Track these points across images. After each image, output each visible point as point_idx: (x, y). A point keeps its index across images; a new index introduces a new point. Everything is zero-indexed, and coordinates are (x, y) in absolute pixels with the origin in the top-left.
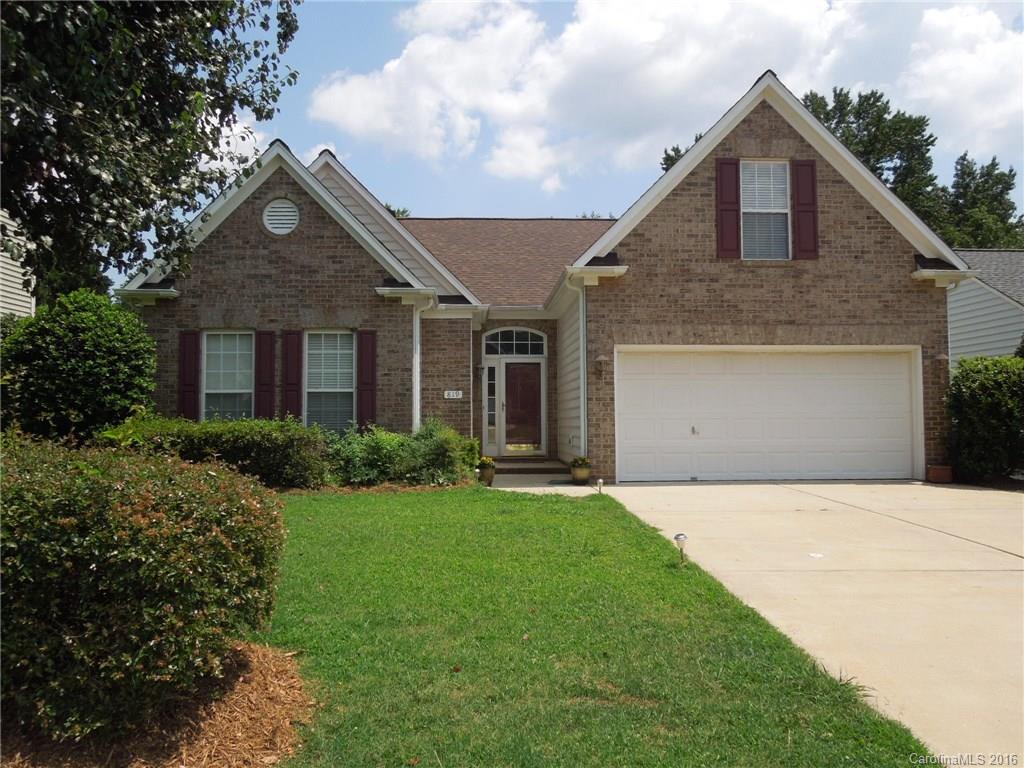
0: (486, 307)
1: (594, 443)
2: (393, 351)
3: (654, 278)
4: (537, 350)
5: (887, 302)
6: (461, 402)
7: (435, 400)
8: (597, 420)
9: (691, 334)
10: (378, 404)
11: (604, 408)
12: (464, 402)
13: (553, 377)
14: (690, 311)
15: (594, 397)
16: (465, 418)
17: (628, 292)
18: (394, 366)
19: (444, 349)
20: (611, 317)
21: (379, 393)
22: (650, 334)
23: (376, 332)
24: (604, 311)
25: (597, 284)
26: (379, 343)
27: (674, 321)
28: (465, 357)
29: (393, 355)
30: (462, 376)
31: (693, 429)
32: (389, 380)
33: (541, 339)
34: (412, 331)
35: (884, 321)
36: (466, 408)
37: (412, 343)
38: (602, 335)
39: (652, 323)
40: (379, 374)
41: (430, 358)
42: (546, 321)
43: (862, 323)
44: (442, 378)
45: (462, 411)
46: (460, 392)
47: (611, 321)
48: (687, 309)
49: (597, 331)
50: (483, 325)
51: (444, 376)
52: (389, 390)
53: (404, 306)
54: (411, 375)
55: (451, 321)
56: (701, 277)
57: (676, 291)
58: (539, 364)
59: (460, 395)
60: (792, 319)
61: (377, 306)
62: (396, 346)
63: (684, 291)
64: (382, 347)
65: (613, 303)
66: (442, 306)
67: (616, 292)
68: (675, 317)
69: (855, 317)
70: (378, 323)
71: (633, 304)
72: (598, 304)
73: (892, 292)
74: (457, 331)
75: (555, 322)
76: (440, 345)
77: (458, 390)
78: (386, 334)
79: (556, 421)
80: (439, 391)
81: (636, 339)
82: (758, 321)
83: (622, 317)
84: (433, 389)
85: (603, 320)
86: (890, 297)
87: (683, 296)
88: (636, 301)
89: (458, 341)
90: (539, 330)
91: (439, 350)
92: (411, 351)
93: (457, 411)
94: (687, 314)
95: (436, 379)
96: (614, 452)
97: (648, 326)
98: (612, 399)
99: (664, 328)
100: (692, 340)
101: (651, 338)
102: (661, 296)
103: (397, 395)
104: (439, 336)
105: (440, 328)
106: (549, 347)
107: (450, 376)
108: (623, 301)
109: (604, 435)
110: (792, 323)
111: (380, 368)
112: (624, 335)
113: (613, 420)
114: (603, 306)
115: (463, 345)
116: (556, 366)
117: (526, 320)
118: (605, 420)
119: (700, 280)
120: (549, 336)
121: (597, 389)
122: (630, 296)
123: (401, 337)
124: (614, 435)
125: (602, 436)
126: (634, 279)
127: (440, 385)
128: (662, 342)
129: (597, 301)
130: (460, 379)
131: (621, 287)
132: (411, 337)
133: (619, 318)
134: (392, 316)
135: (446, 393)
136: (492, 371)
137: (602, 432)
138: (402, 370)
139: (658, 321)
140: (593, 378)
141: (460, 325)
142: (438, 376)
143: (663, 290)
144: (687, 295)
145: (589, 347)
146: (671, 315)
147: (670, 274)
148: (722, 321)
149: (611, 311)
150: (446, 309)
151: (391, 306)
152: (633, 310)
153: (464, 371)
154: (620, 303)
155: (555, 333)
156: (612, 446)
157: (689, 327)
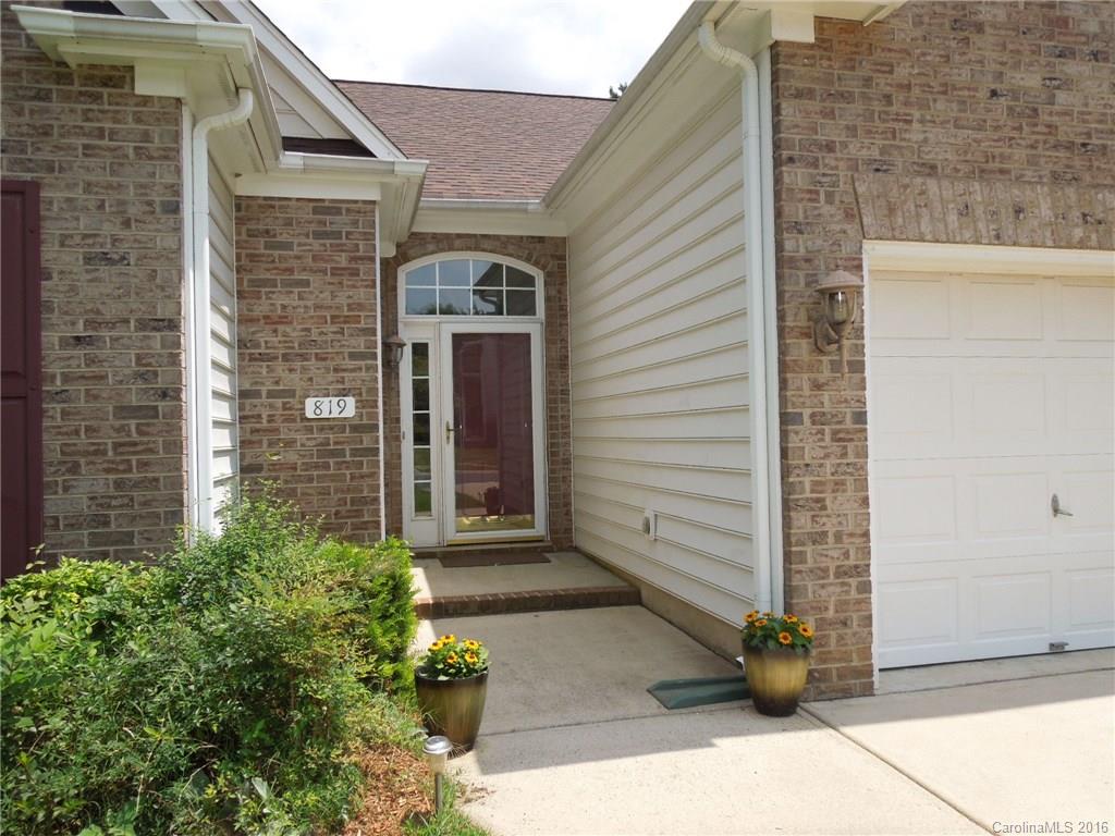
0: (414, 167)
1: (810, 563)
2: (105, 258)
3: (974, 38)
4: (522, 305)
6: (355, 428)
7: (278, 424)
8: (817, 486)
9: (1075, 214)
10: (52, 446)
11: (835, 448)
12: (362, 427)
13: (559, 364)
14: (1070, 146)
15: (807, 412)
16: (365, 470)
17: (903, 72)
18: (111, 311)
19: (307, 283)
20: (853, 149)
21: (53, 409)
22: (965, 211)
23: (36, 186)
24: (831, 132)
25: (809, 37)
26: (51, 230)
27: (1029, 174)
28: (360, 307)
29: (104, 271)
30: (353, 356)
31: (1055, 500)
32: (91, 361)
33: (530, 280)
34: (176, 190)
36: (367, 442)
37: (178, 229)
38: (826, 209)
39: (970, 176)
40: (51, 338)
41: (261, 309)
42: (541, 239)
44: (298, 364)
45: (355, 452)
46: (351, 401)
47: (854, 166)
48: (1062, 138)
49: (813, 195)
50: (398, 246)
51: (304, 357)
52: (92, 396)
53: (146, 100)
54: (178, 345)
55: (321, 208)
56: (1097, 45)
57: (1031, 80)
58: (527, 337)
59: (349, 408)
61: (42, 96)
62: (115, 240)
63: (1054, 83)
64: (64, 241)
65: (858, 107)
66: (294, 158)
67: (865, 69)
68: (1032, 162)
70: (45, 155)
71: (917, 114)
72: (814, 105)
74: (338, 235)
75: (562, 242)
76: (290, 270)
77: (343, 393)
78: (78, 193)
79: (567, 462)
80: (290, 398)
81: (925, 227)
83: (883, 151)
84: (271, 394)
85: (830, 159)
87: (1051, 101)
88: (923, 105)
89: (343, 260)
90: (528, 260)
91: (285, 284)
92: (174, 259)
93: (342, 453)
94: (1062, 154)
95: (280, 366)
96: (866, 588)
97: (960, 187)
98: (861, 418)
99: (1006, 194)
100: (1078, 233)
101: (968, 226)
102: (994, 93)
103: (124, 411)
104: (287, 246)
105: (288, 223)
106: (548, 299)
107: (319, 358)
108: (888, 99)
109: (838, 537)
111: (55, 317)
112: (891, 211)
113: (862, 484)
114: (830, 114)
115: (355, 273)
116: (564, 340)
117: (497, 238)
118: (839, 486)
119: (1095, 55)
120: (548, 275)
121: (817, 386)
122: (909, 87)
123: (132, 211)
124: (866, 534)
125: (831, 539)
126: (918, 33)
127: (293, 380)
128: (998, 239)
129: (810, 94)
130: (350, 364)
131: (879, 55)
132: (174, 208)
133: (876, 154)
134: (101, 134)
135: (310, 403)
136: (420, 351)
137: (830, 527)
138: (142, 325)
139: (985, 170)
140: (802, 349)
141: (344, 218)
142: (286, 357)
143: (999, 76)
144: (1061, 97)
145: (789, 245)
146: (1020, 154)
147: (1016, 29)
149: (852, 130)
150: (306, 170)
151: (97, 98)
152: (915, 134)
153: (360, 344)
154: (877, 106)
155: (562, 267)
156: (860, 571)
157: (1071, 192)
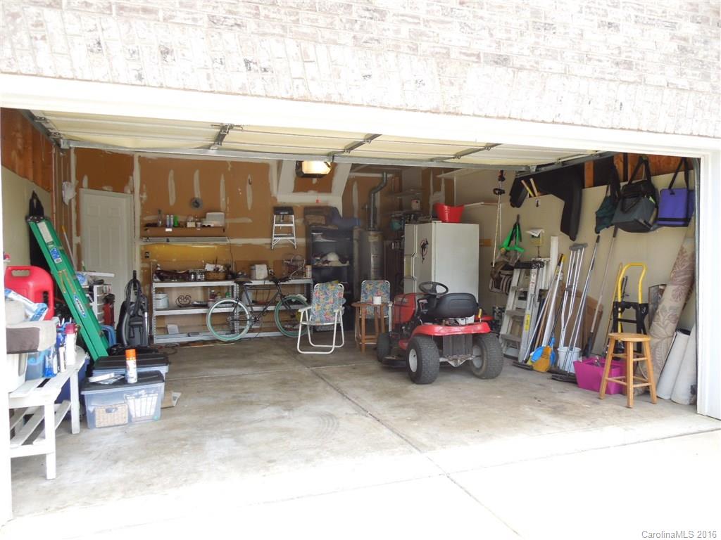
5: (685, 39)
9: (236, 60)
22: (97, 48)
27: (181, 16)
35: (682, 82)
39: (104, 12)
43: (642, 81)
60: (504, 51)
69: (629, 65)
73: (694, 20)
81: (44, 61)
82: (424, 46)
86: (689, 29)
97: (90, 22)
99: (150, 33)
100: (240, 79)
110: (502, 61)
139: (125, 8)
148: (327, 34)
